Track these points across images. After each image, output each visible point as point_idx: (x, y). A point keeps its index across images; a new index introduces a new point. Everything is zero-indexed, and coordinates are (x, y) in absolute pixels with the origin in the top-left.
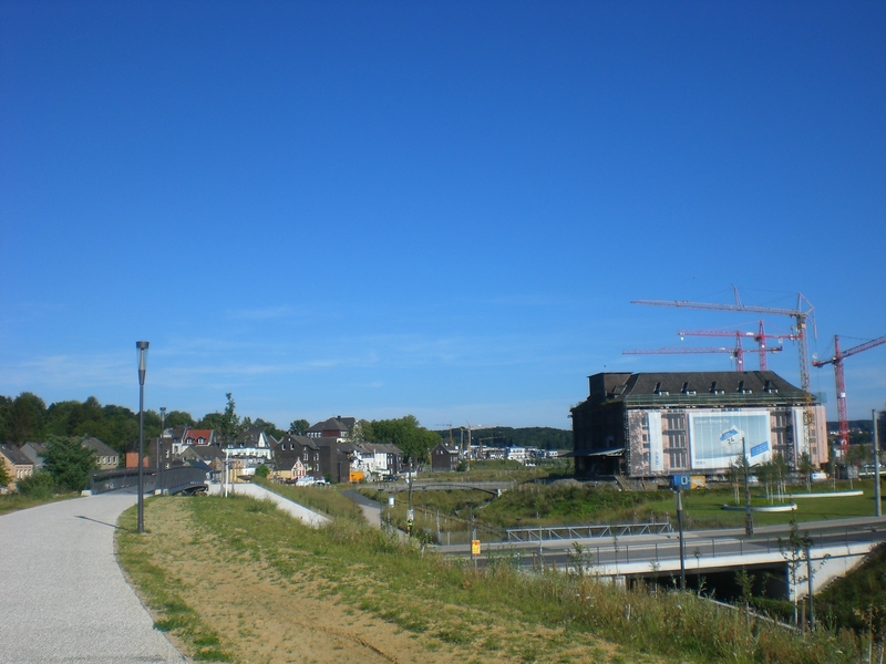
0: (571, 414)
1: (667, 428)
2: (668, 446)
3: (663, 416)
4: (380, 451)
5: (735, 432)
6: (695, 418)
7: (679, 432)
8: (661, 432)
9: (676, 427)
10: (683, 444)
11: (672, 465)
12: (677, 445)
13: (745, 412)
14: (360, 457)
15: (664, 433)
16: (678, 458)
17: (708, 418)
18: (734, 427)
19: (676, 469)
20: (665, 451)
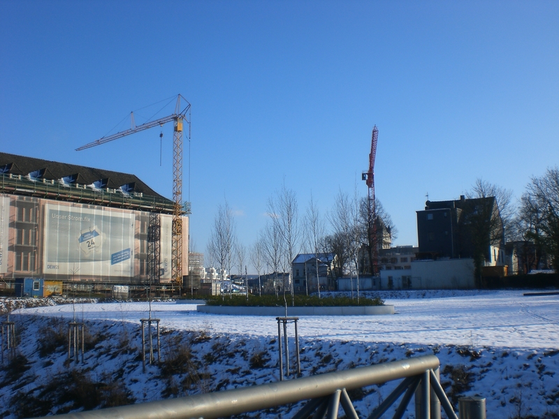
1: (16, 219)
2: (15, 242)
3: (13, 204)
5: (97, 234)
6: (51, 212)
7: (31, 226)
8: (8, 223)
9: (28, 219)
10: (34, 242)
11: (18, 267)
12: (27, 242)
13: (109, 212)
15: (12, 225)
16: (26, 259)
17: (67, 213)
18: (95, 228)
19: (22, 272)
20: (11, 248)
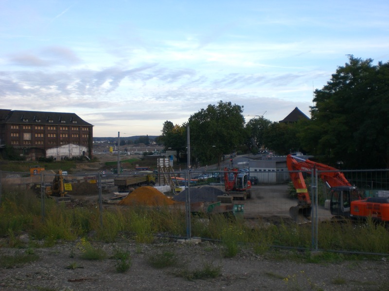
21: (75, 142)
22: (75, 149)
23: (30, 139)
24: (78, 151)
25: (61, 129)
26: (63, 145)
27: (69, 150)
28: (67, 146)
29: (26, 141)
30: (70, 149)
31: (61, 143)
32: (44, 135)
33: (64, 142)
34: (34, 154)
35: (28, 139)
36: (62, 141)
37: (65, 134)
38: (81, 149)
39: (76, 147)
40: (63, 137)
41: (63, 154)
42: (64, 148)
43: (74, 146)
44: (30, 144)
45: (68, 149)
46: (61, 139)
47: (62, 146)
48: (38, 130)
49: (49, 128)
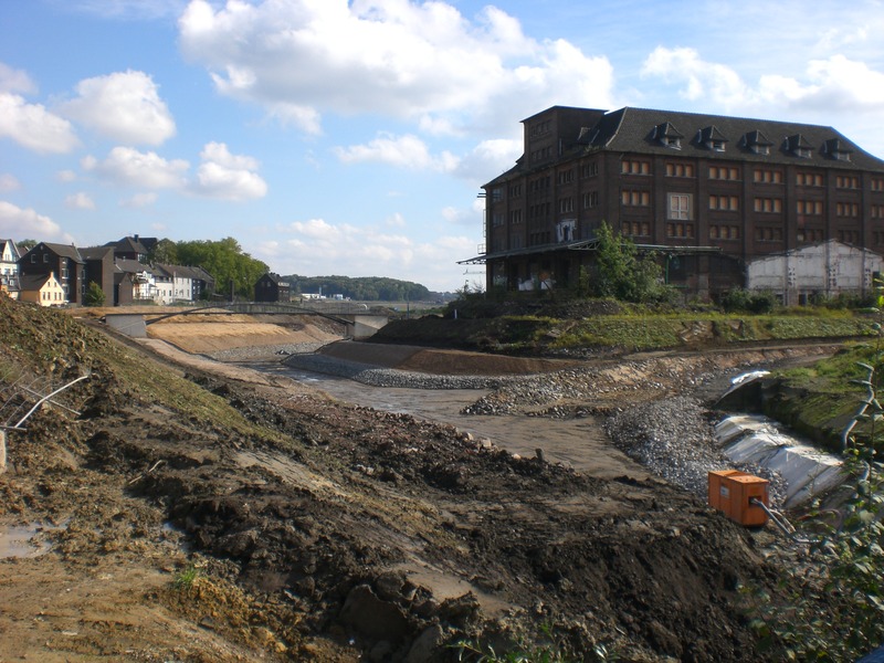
0: (484, 191)
4: (183, 275)
14: (152, 281)
21: (847, 236)
22: (849, 262)
23: (691, 219)
24: (857, 272)
25: (799, 180)
26: (805, 244)
27: (827, 267)
28: (820, 249)
29: (674, 224)
30: (831, 261)
31: (801, 238)
32: (741, 205)
33: (809, 234)
34: (703, 279)
35: (681, 217)
36: (802, 231)
37: (813, 203)
38: (867, 265)
39: (850, 257)
40: (805, 215)
41: (806, 282)
42: (810, 256)
43: (845, 250)
44: (688, 236)
45: (821, 262)
46: (800, 220)
47: (804, 251)
48: (717, 181)
49: (757, 177)
